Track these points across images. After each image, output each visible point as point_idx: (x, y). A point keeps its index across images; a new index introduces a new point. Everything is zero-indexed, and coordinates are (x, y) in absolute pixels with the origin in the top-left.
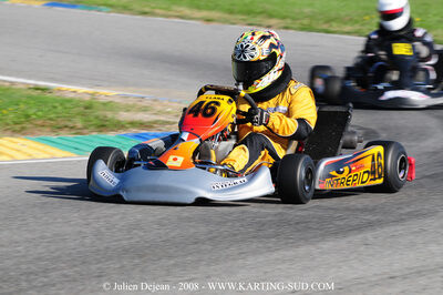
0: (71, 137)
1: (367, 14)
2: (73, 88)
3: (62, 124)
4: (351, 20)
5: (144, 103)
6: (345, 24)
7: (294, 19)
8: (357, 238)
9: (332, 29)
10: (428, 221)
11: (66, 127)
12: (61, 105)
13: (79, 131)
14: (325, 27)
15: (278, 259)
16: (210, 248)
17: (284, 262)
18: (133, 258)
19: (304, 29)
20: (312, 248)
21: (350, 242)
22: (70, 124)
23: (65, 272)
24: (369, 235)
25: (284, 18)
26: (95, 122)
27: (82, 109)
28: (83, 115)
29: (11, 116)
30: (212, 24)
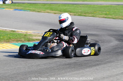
1: (95, 12)
2: (22, 31)
3: (19, 40)
4: (91, 13)
5: (39, 34)
6: (90, 14)
7: (77, 13)
8: (95, 68)
9: (86, 15)
10: (112, 64)
12: (19, 35)
13: (23, 42)
14: (85, 15)
15: (75, 74)
16: (57, 71)
19: (79, 15)
20: (83, 71)
21: (93, 69)
22: (21, 40)
23: (21, 77)
24: (98, 67)
25: (74, 13)
26: (27, 39)
27: (24, 36)
28: (24, 37)
29: (6, 38)
30: (56, 14)
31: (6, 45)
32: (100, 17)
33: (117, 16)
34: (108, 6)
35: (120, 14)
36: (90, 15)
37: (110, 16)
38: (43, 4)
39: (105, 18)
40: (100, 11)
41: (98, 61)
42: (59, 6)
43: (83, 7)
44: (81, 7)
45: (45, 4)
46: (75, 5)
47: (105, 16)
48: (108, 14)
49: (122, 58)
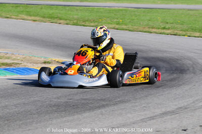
1: (100, 19)
4: (93, 21)
5: (8, 55)
6: (91, 22)
7: (70, 20)
8: (98, 111)
9: (86, 25)
10: (127, 104)
14: (83, 23)
16: (37, 116)
17: (68, 122)
18: (5, 121)
19: (74, 24)
20: (80, 116)
21: (95, 113)
25: (66, 20)
30: (36, 22)
33: (135, 27)
34: (121, 10)
35: (140, 24)
36: (92, 24)
37: (124, 27)
38: (13, 5)
39: (117, 29)
40: (108, 18)
41: (104, 100)
42: (42, 8)
43: (81, 10)
44: (77, 10)
45: (17, 5)
46: (67, 8)
47: (117, 26)
48: (122, 24)
49: (142, 95)
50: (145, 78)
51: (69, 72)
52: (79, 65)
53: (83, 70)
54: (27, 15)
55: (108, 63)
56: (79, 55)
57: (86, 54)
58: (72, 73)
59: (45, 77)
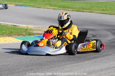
0: (22, 37)
1: (92, 8)
2: (22, 25)
3: (20, 34)
4: (88, 9)
5: (39, 29)
7: (75, 9)
8: (93, 61)
9: (84, 11)
11: (21, 34)
12: (20, 29)
13: (24, 36)
14: (82, 10)
20: (82, 63)
22: (22, 34)
24: (96, 60)
25: (72, 8)
26: (28, 33)
27: (25, 30)
28: (25, 32)
29: (8, 32)
30: (55, 10)
31: (8, 39)
32: (97, 13)
33: (113, 12)
34: (105, 3)
36: (88, 11)
39: (102, 13)
40: (97, 7)
42: (58, 2)
43: (81, 3)
44: (78, 3)
47: (102, 12)
48: (105, 10)
50: (93, 47)
51: (40, 45)
52: (47, 40)
53: (50, 43)
54: (50, 6)
55: (68, 37)
56: (47, 33)
57: (52, 32)
58: (42, 45)
59: (24, 48)
